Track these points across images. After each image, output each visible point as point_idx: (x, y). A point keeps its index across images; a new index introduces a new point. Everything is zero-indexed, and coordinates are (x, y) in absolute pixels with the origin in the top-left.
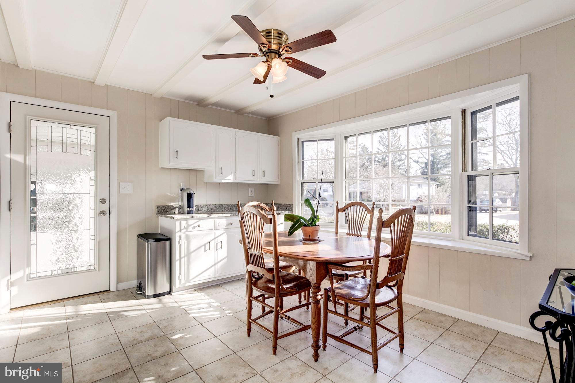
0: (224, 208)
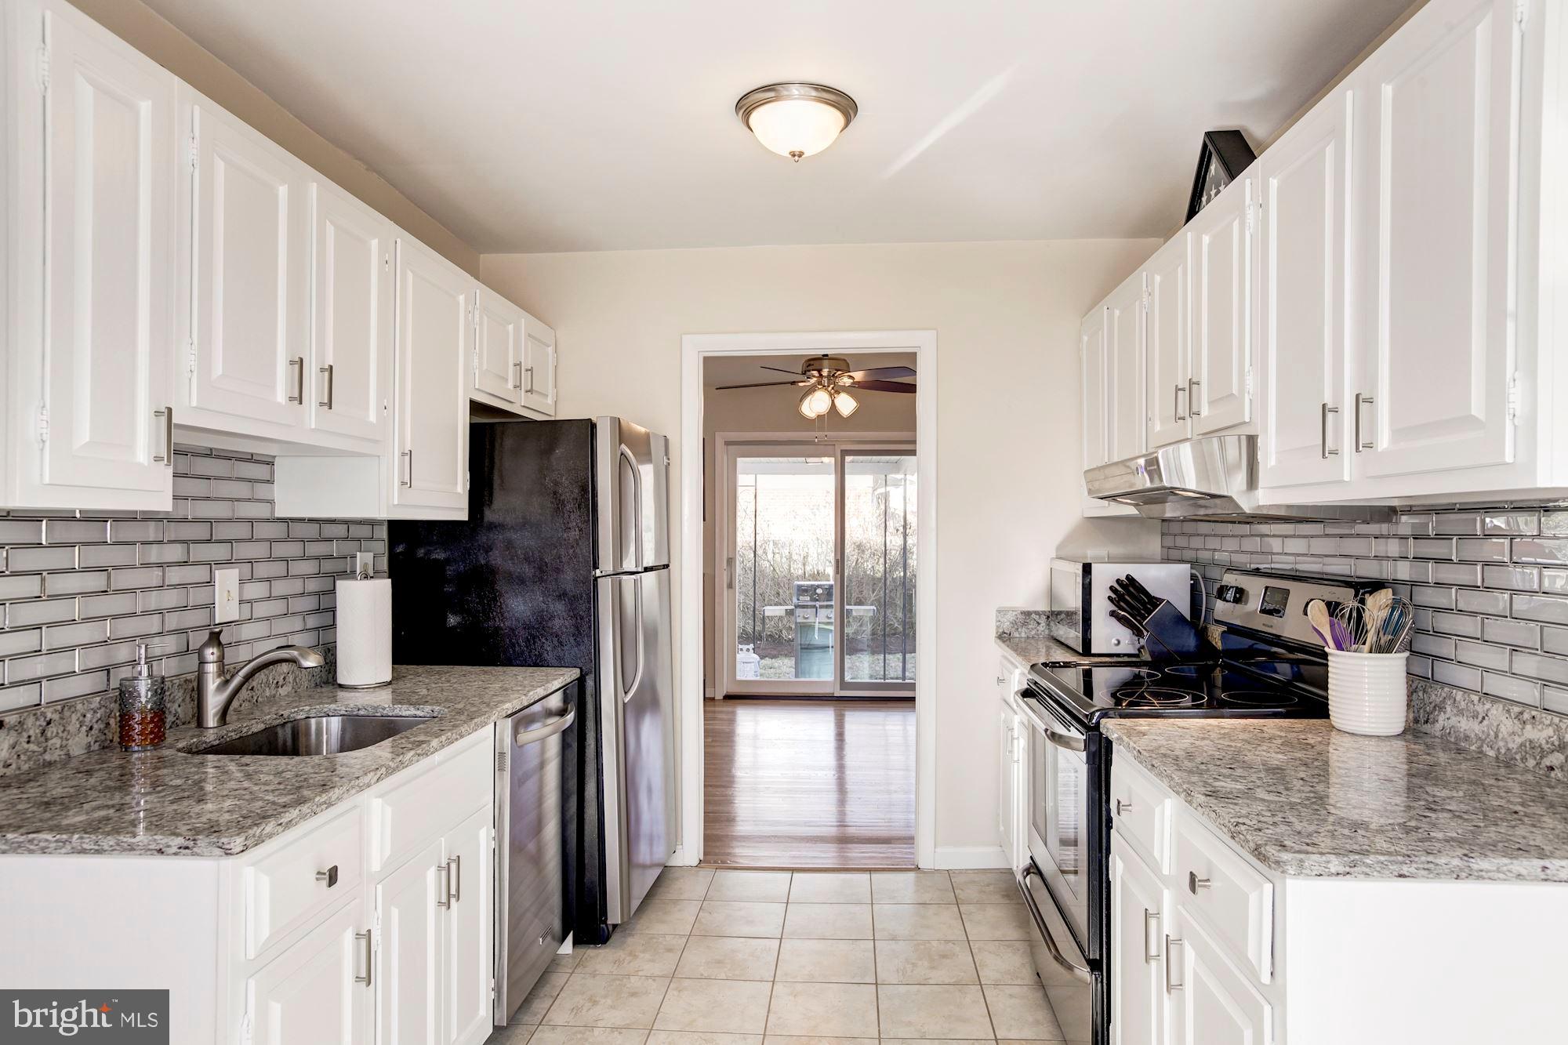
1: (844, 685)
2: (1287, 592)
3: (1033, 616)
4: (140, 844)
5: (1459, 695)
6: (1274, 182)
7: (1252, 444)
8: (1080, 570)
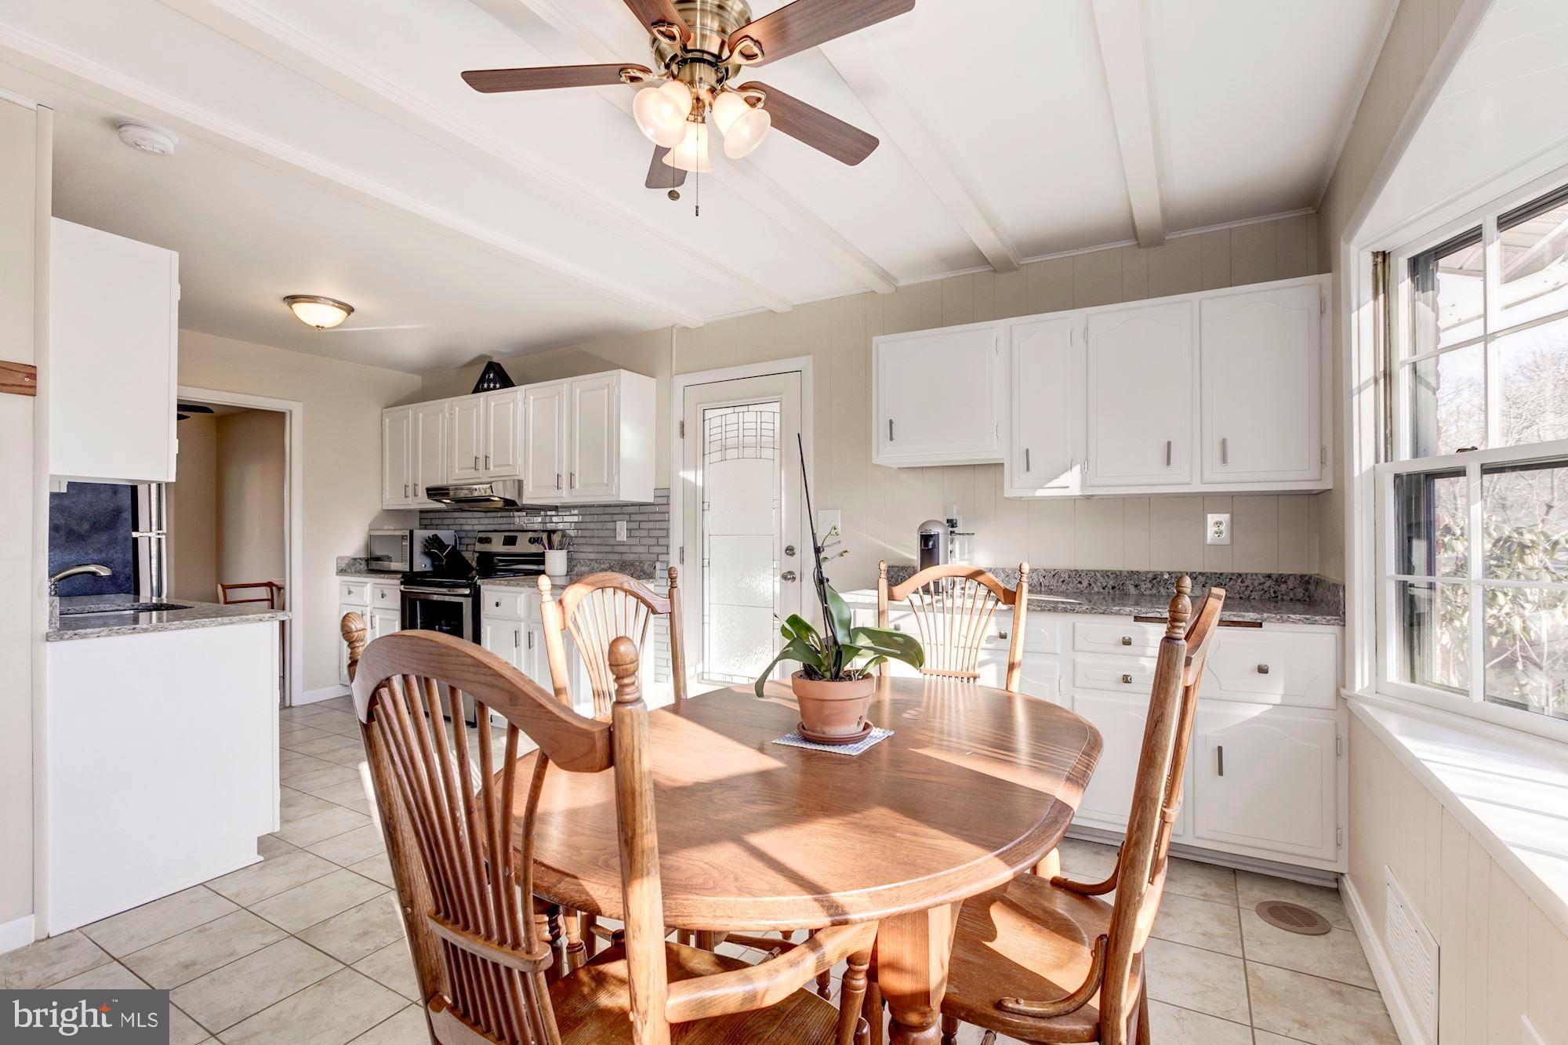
0: (1085, 583)
2: (516, 537)
3: (358, 559)
5: (582, 561)
6: (532, 398)
7: (520, 483)
8: (408, 533)
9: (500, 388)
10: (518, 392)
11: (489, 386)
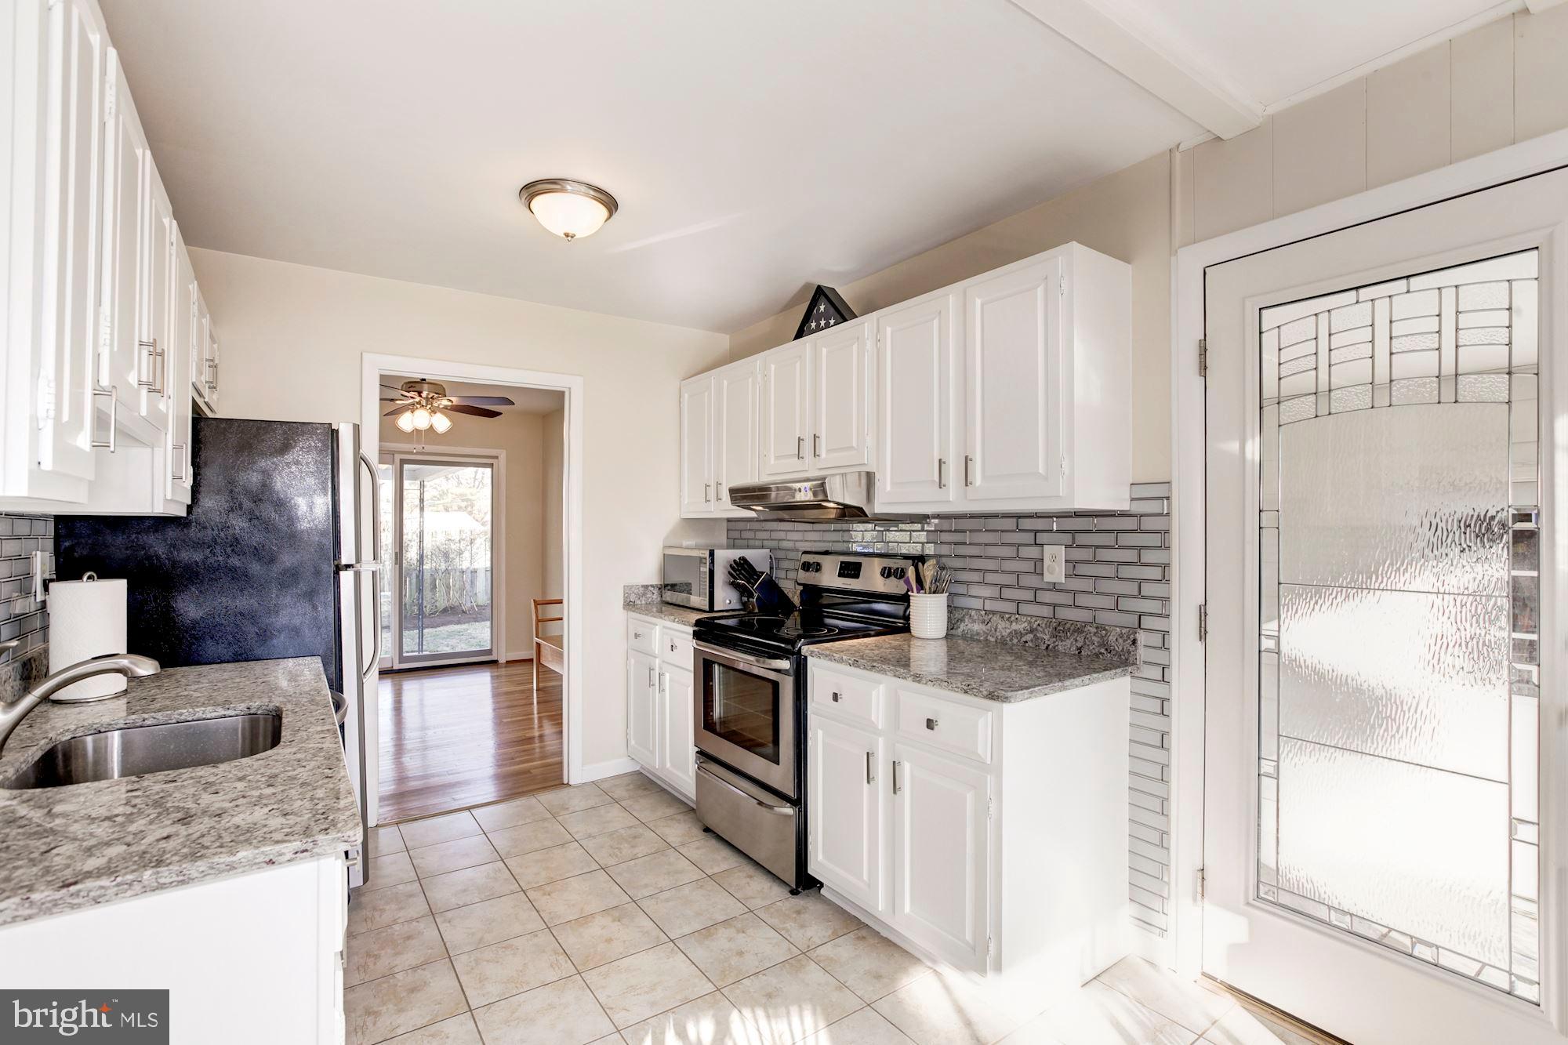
1: (402, 659)
2: (860, 564)
3: (650, 588)
4: (243, 860)
5: (973, 613)
6: (889, 330)
7: (870, 477)
8: (707, 554)
9: (835, 324)
10: (864, 326)
11: (818, 325)
